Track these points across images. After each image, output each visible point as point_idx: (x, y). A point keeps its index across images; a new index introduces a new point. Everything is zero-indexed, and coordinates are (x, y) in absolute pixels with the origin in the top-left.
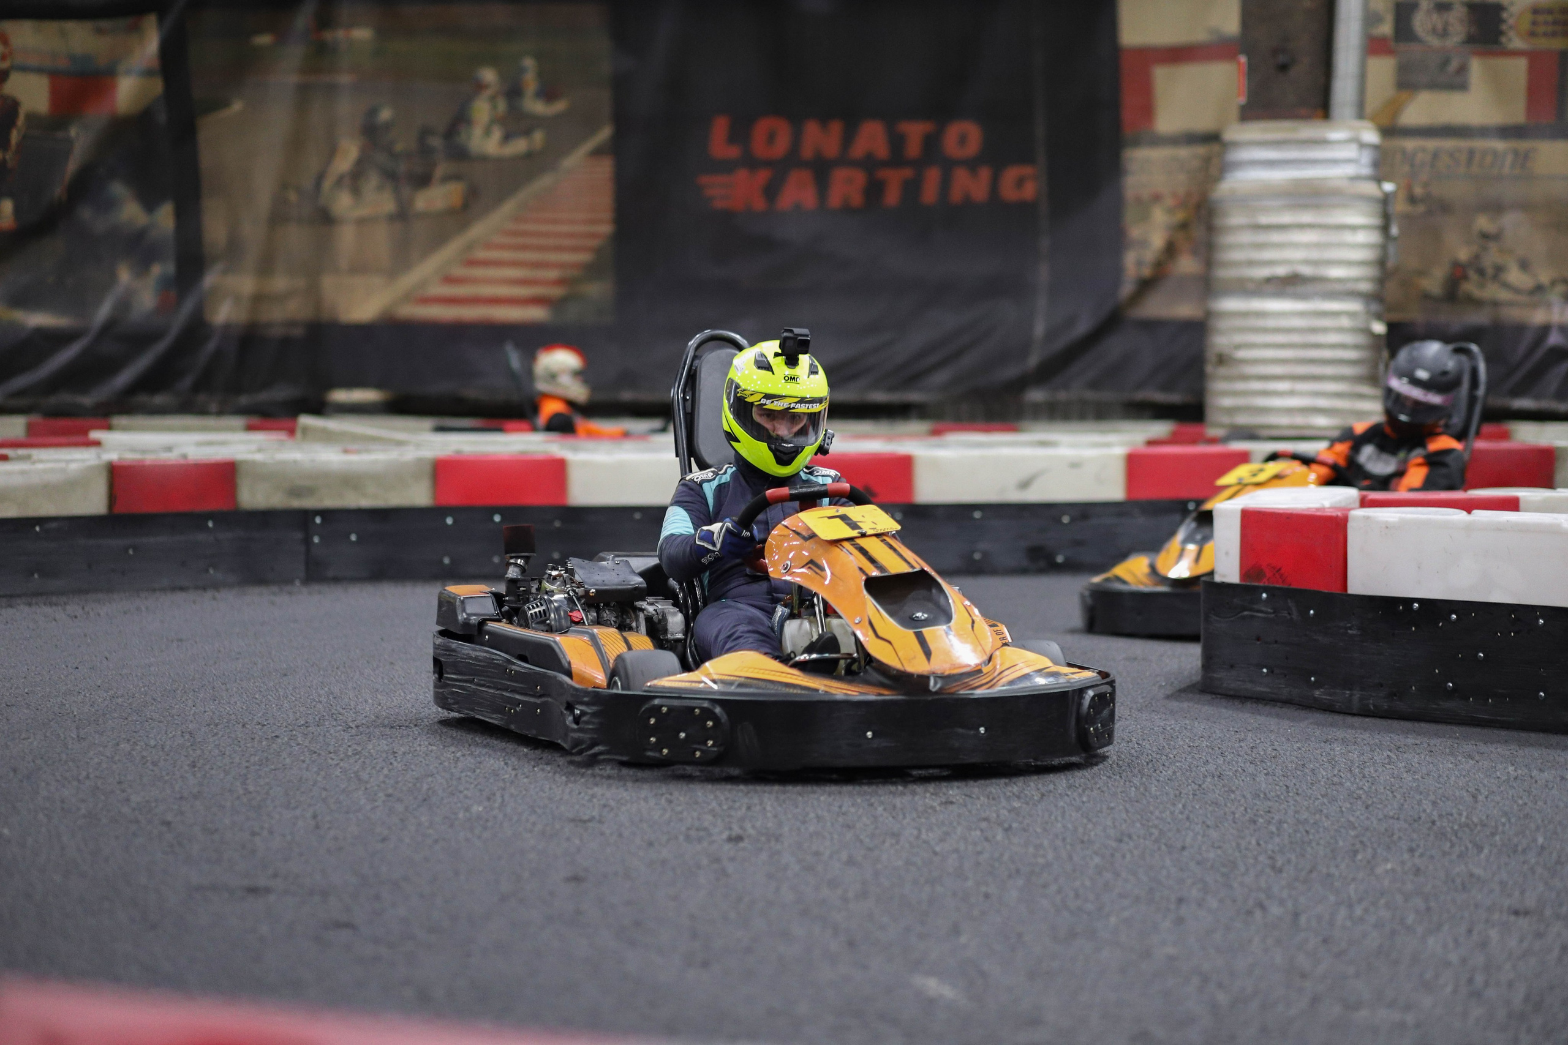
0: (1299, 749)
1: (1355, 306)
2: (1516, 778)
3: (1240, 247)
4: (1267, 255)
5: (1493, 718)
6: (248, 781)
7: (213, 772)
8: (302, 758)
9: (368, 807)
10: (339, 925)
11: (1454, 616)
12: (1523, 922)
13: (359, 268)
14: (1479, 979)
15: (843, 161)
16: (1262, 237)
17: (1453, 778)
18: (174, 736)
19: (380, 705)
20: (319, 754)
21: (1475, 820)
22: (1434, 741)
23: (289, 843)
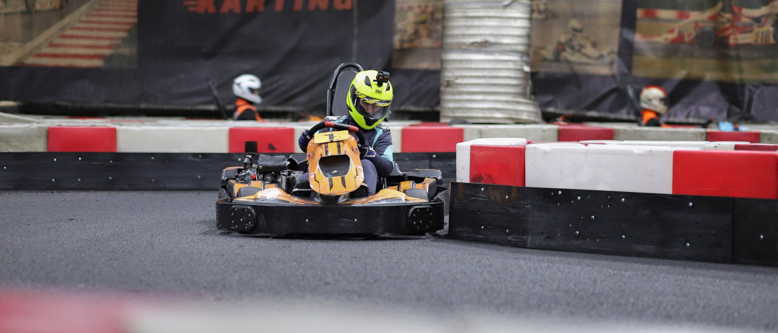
0: (502, 262)
1: (515, 58)
2: (614, 274)
3: (459, 27)
4: (472, 32)
5: (599, 249)
11: (579, 198)
13: (6, 38)
16: (470, 23)
17: (582, 275)
19: (24, 241)
21: (597, 291)
22: (569, 259)
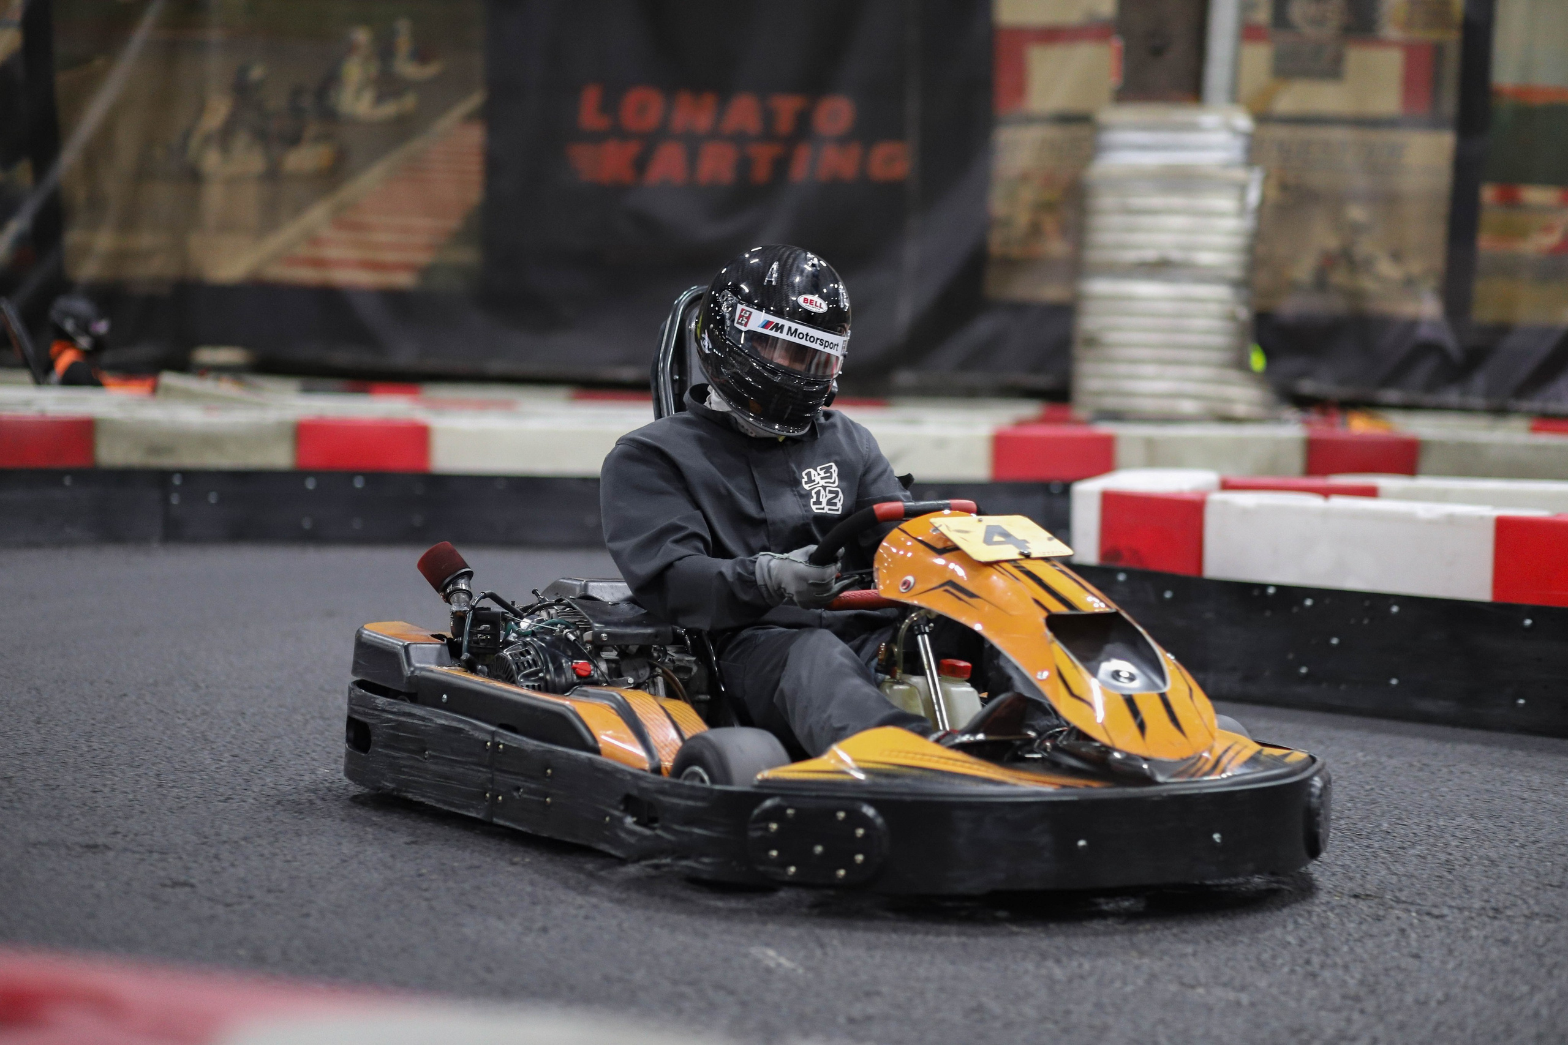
1: (1222, 292)
3: (1114, 229)
4: (1137, 238)
5: (1345, 704)
6: (93, 739)
7: (59, 729)
8: (149, 717)
9: (213, 768)
10: (176, 884)
11: (1309, 602)
12: (1362, 905)
13: (227, 227)
14: (1316, 960)
15: (715, 135)
16: (1132, 221)
18: (20, 692)
20: (167, 714)
23: (131, 801)
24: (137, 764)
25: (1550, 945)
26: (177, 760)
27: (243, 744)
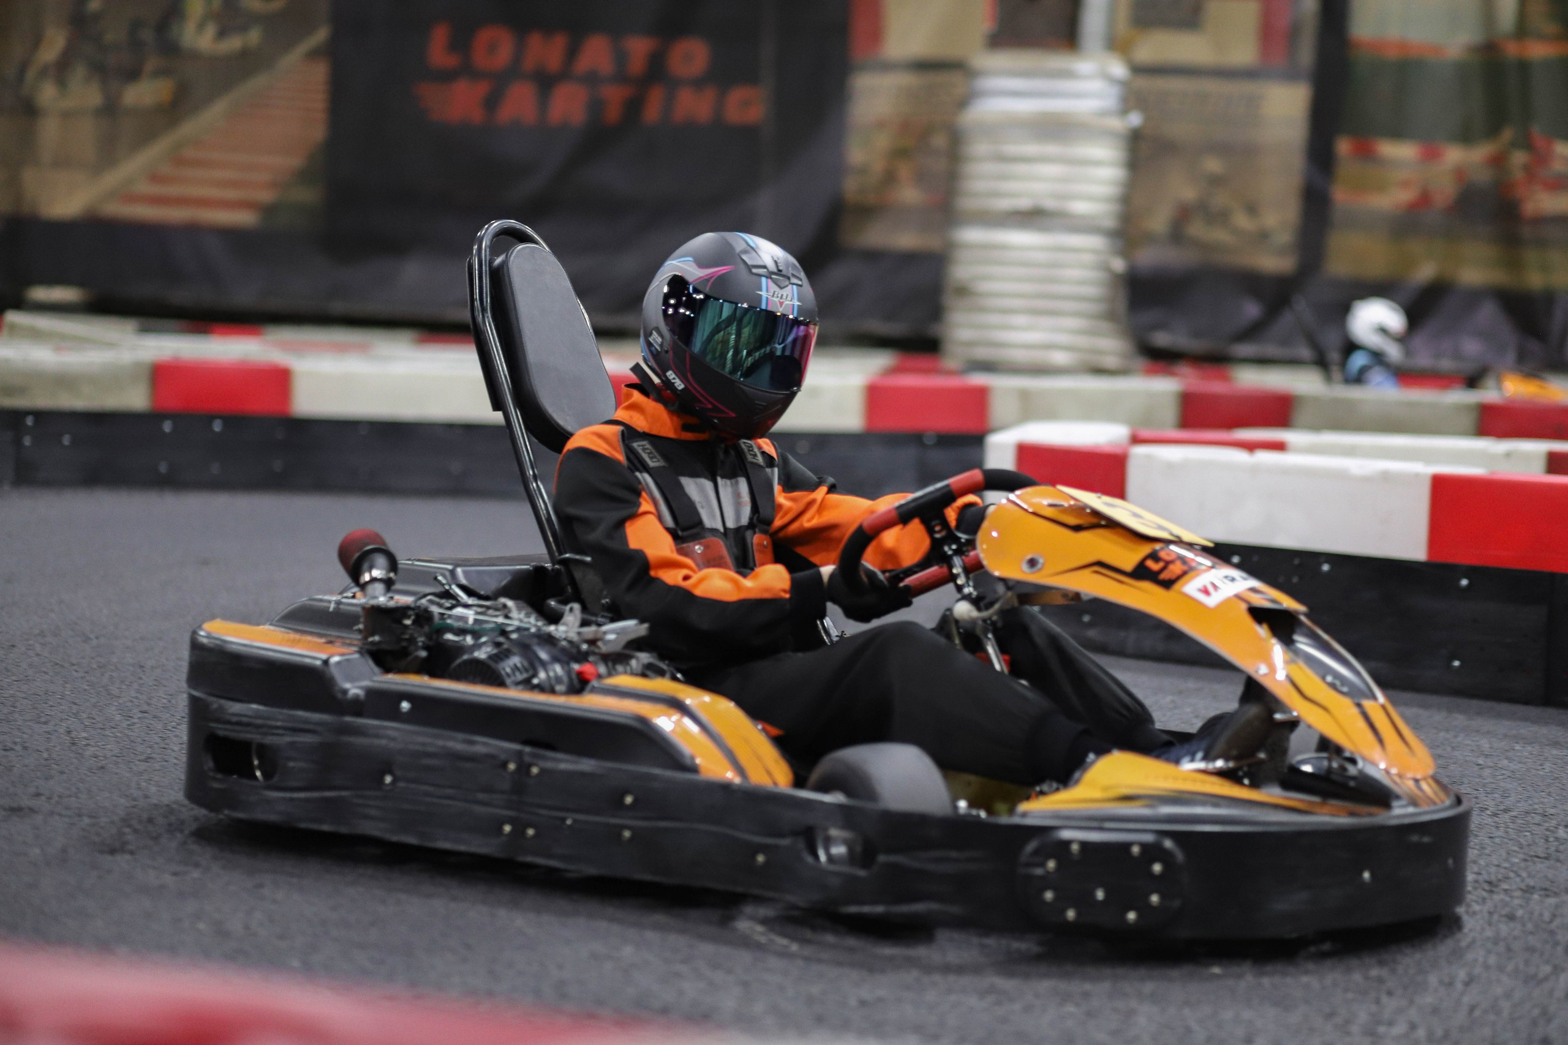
3: (987, 177)
4: (1010, 186)
8: (44, 669)
9: (125, 724)
11: (1236, 559)
13: (62, 162)
15: (564, 75)
16: (1005, 168)
20: (62, 666)
23: (46, 760)
24: (43, 720)
25: (1557, 922)
26: (85, 716)
27: (150, 699)
